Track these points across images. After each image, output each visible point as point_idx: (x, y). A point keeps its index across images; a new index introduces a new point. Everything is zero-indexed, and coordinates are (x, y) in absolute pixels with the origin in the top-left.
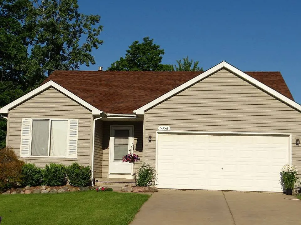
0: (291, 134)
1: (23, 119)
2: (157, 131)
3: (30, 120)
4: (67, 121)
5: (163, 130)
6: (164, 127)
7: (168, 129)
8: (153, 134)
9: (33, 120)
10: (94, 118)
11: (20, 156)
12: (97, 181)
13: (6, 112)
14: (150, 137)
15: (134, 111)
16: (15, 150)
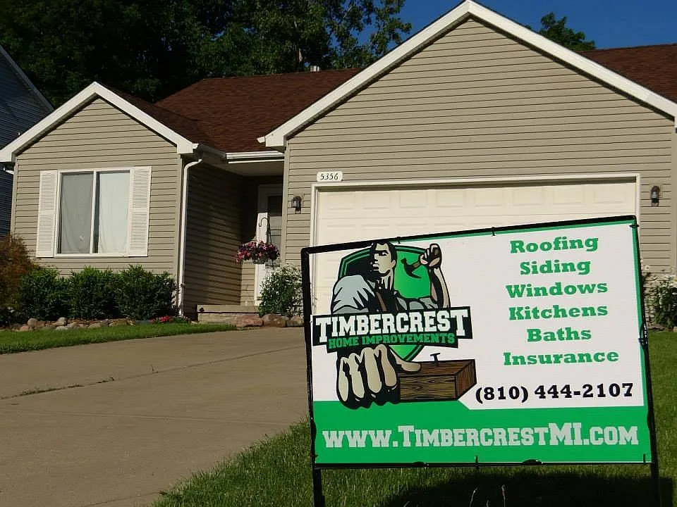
0: (638, 175)
1: (42, 173)
2: (314, 185)
3: (56, 174)
4: (129, 171)
5: (328, 180)
6: (330, 173)
7: (338, 178)
8: (305, 191)
9: (63, 174)
10: (185, 163)
11: (37, 256)
12: (202, 311)
13: (9, 159)
14: (298, 199)
15: (261, 140)
16: (27, 243)
